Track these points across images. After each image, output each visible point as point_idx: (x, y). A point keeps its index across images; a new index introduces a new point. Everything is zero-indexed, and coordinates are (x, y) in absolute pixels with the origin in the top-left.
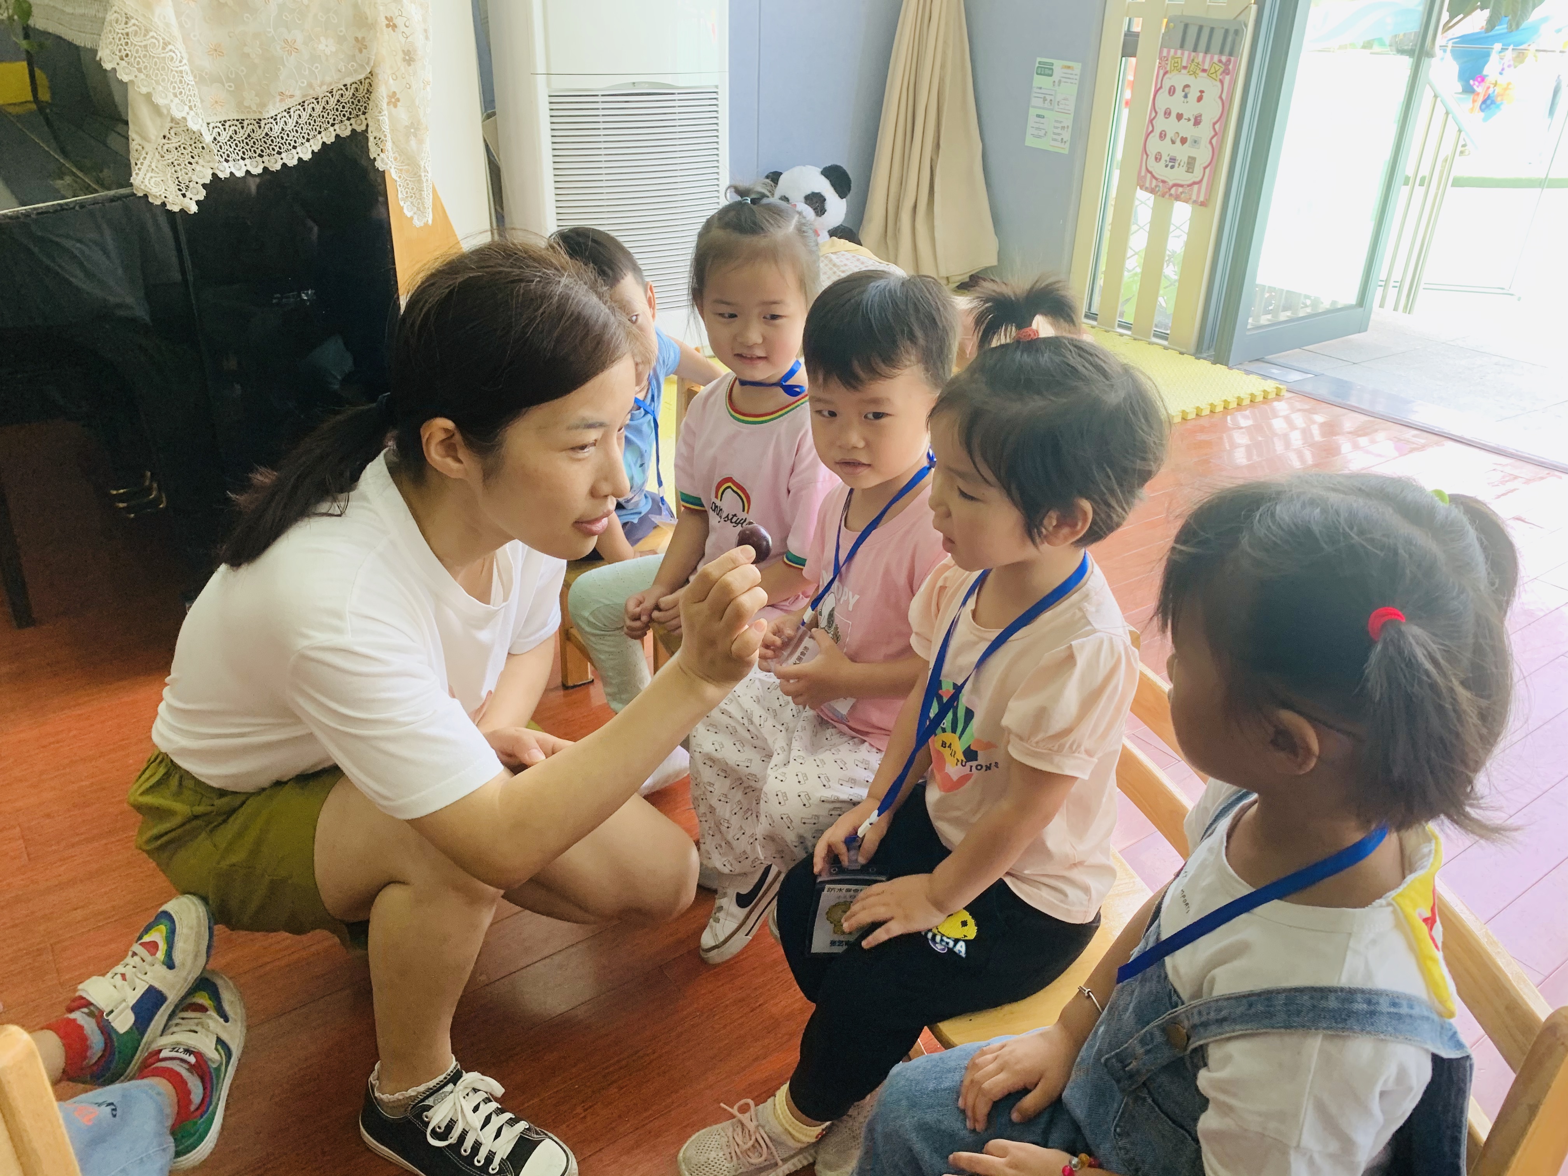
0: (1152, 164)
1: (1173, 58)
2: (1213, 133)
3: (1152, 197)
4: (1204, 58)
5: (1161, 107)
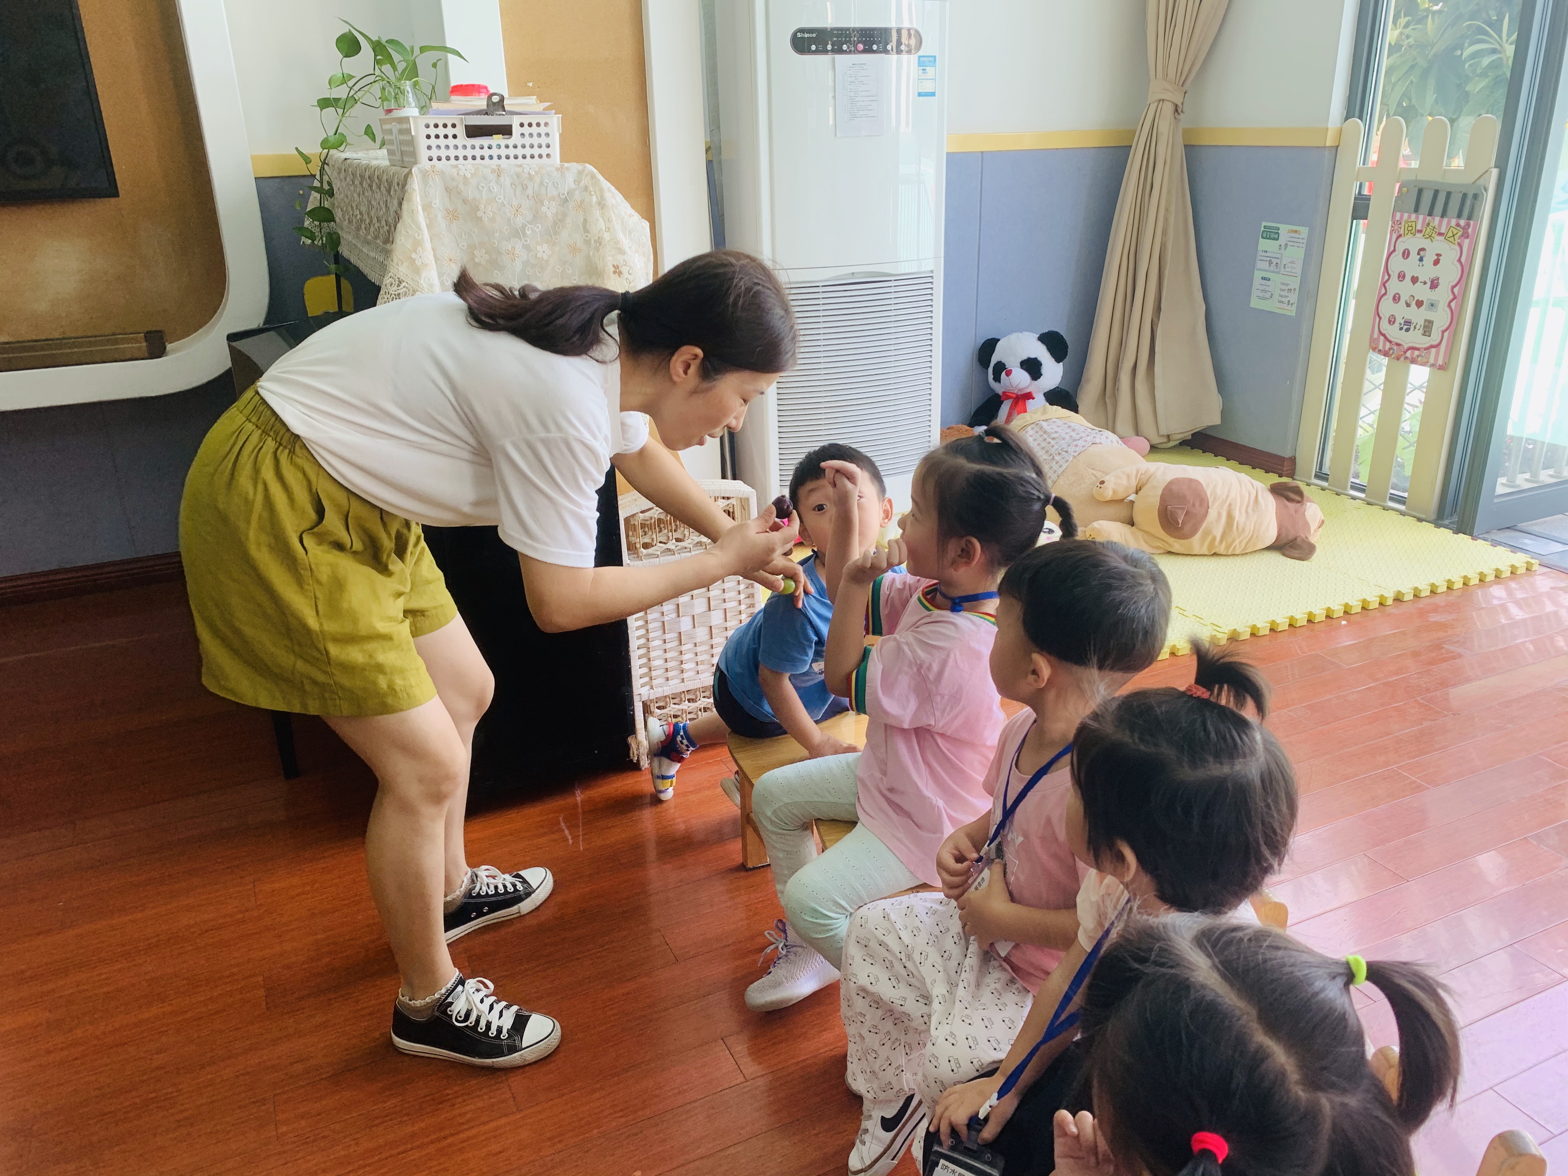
0: (1385, 326)
1: (1407, 222)
2: (1451, 297)
3: (1385, 360)
4: (1440, 223)
5: (1394, 270)
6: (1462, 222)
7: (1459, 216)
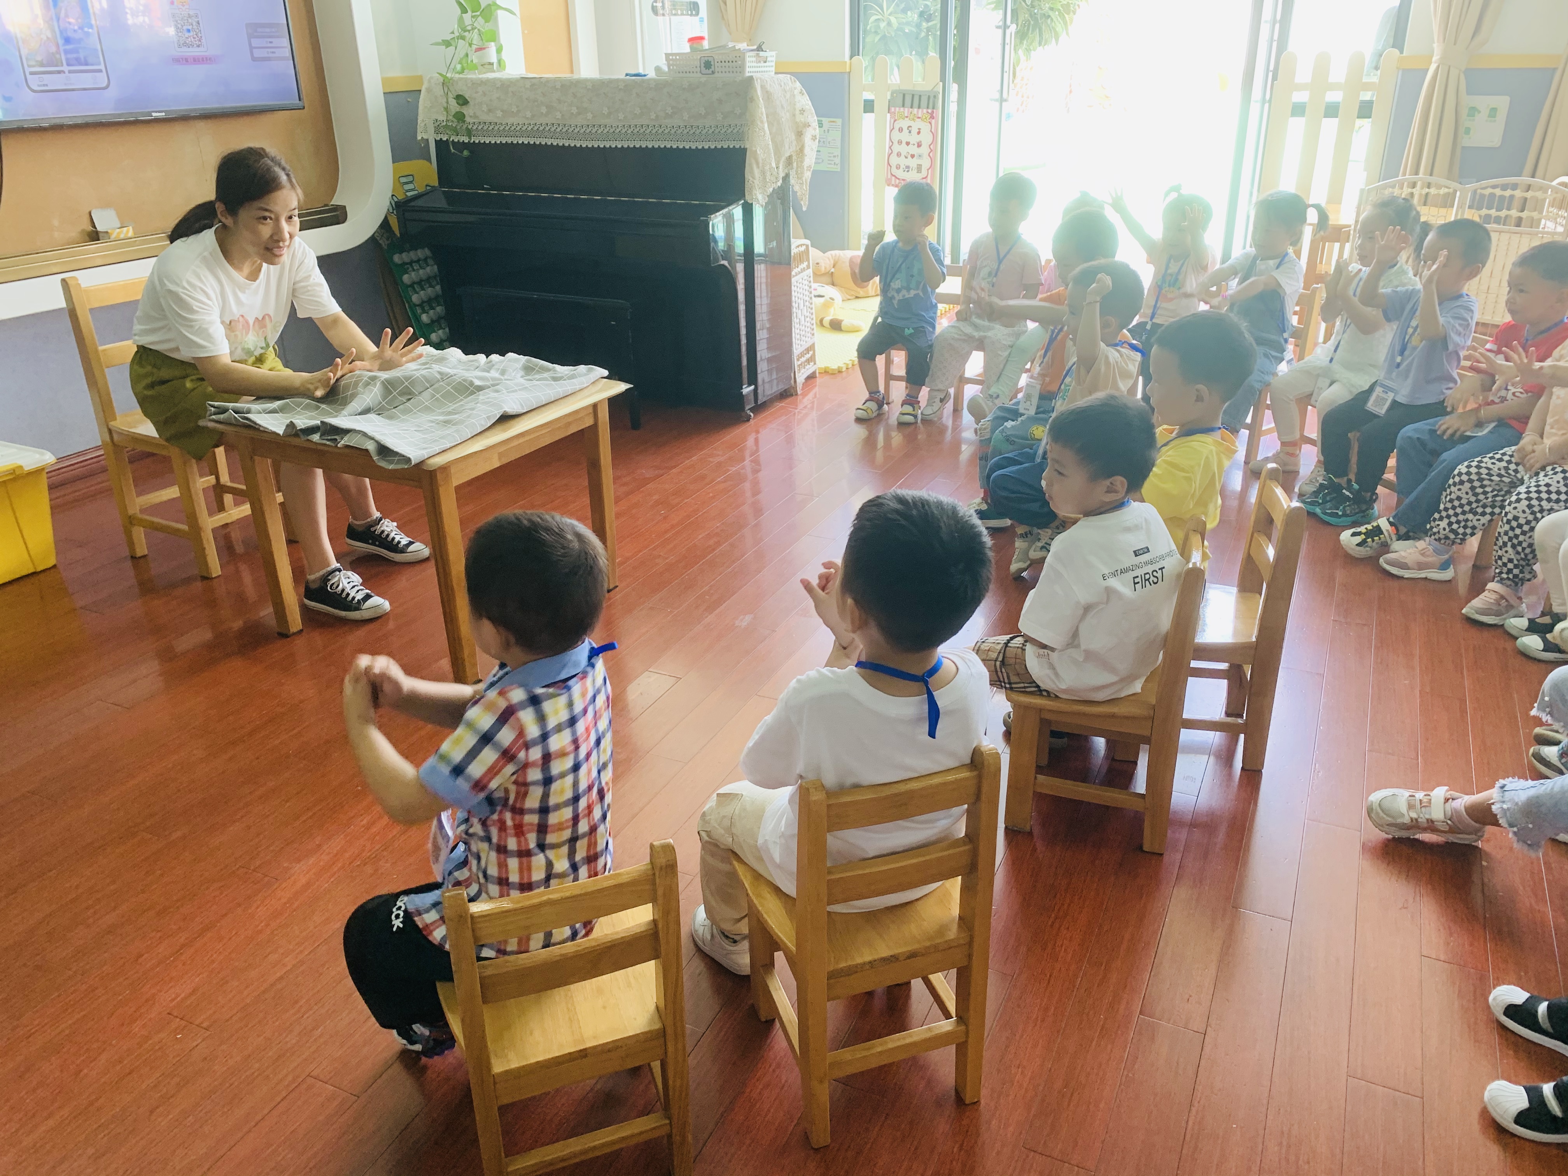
0: (894, 171)
1: (898, 112)
2: (929, 151)
4: (918, 112)
5: (895, 139)
6: (930, 111)
7: (928, 108)
